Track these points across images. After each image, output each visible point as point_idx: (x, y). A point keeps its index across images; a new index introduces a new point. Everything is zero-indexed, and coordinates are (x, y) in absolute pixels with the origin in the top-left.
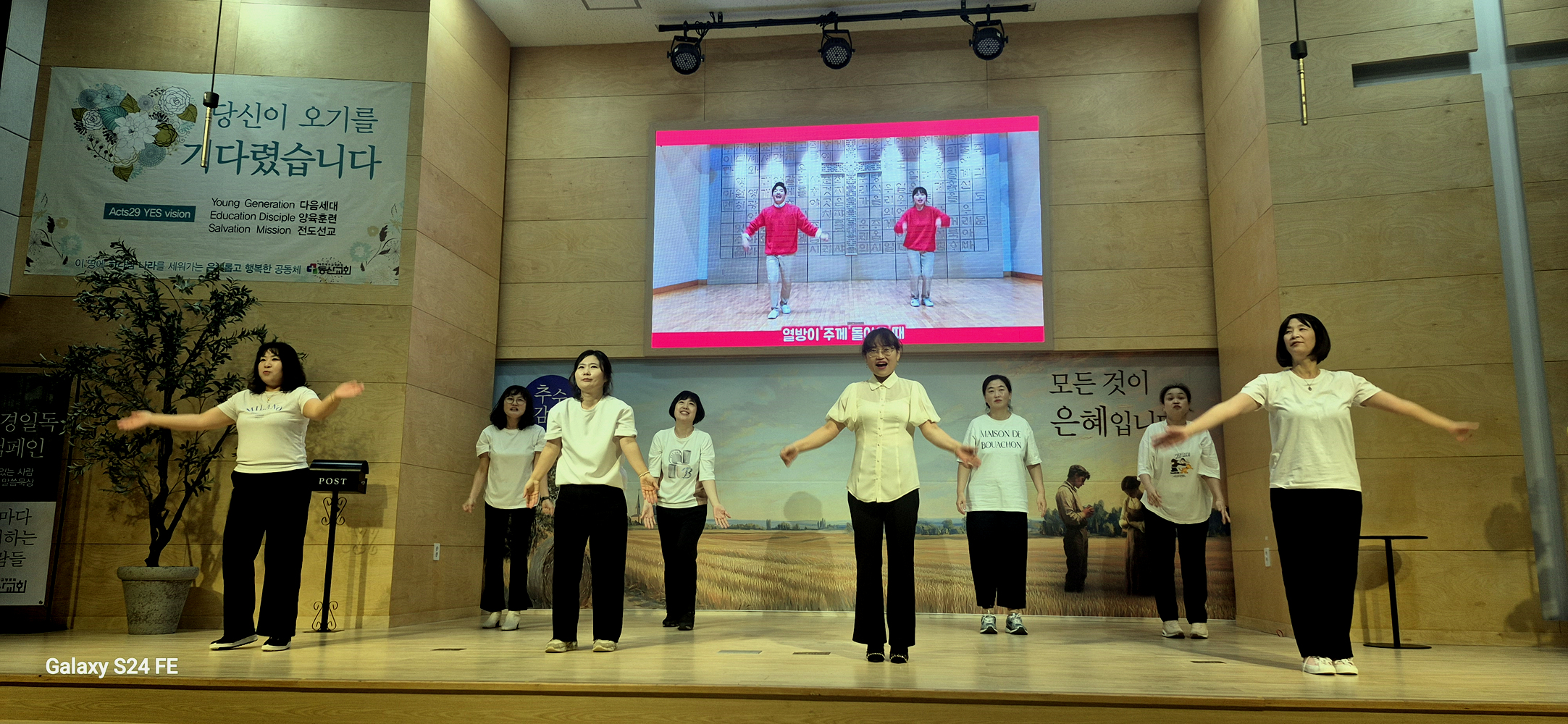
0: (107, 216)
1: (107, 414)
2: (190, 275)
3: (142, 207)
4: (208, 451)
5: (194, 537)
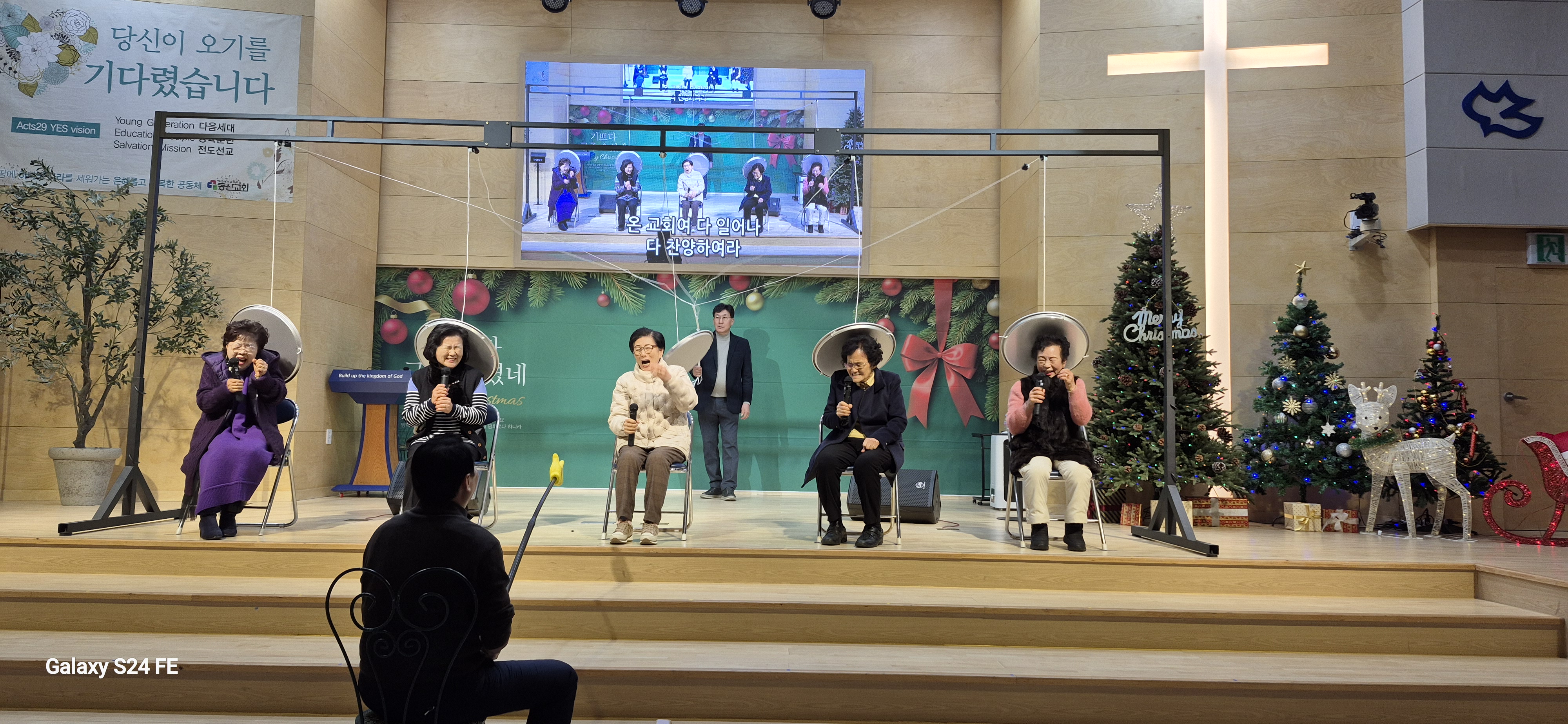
0: (14, 129)
2: (101, 189)
3: (48, 122)
4: (128, 349)
5: (112, 422)
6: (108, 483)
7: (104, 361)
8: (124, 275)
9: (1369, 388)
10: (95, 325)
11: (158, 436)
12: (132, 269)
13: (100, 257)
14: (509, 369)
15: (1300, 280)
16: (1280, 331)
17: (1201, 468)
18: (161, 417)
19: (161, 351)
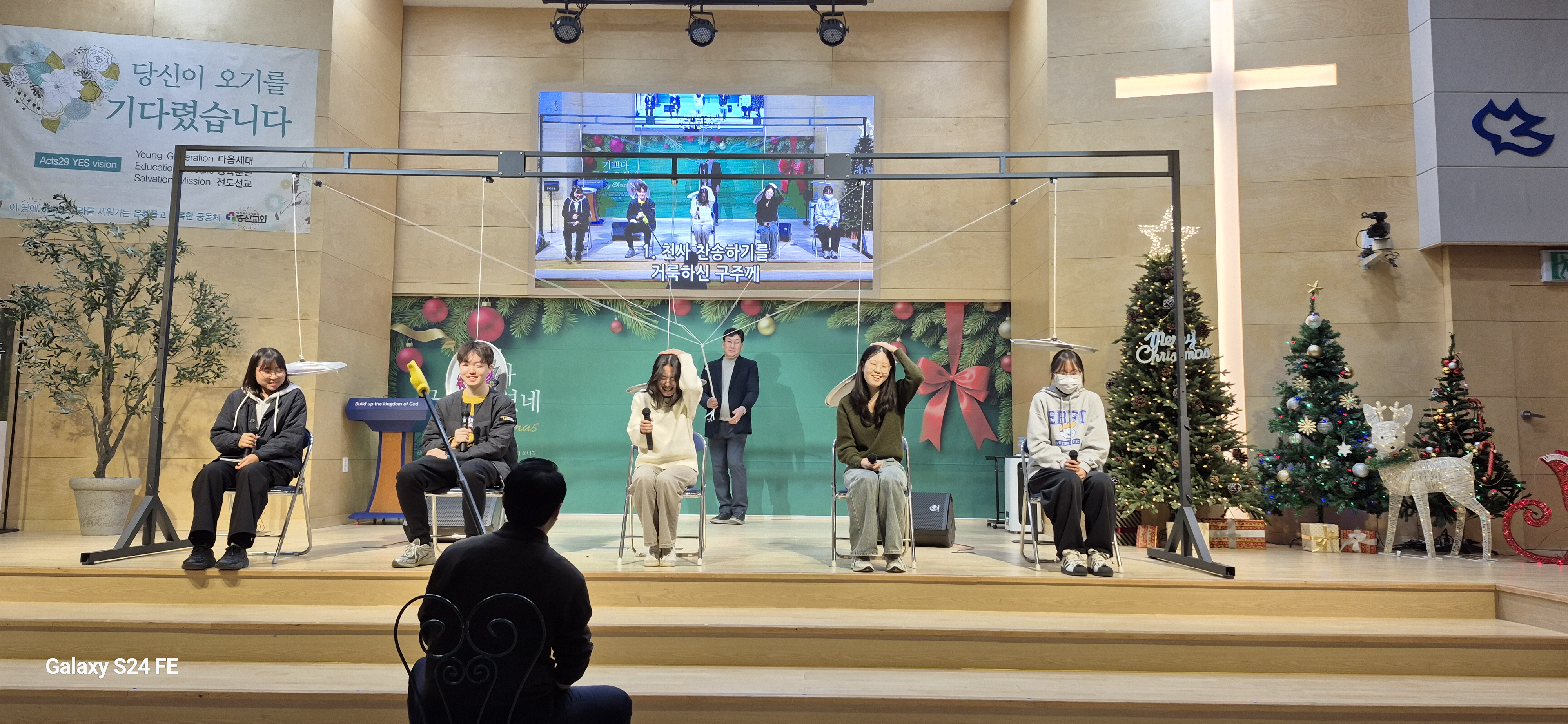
0: (37, 164)
2: (121, 221)
3: (70, 157)
4: (147, 379)
5: (131, 452)
6: (128, 512)
7: (124, 392)
8: (144, 306)
9: (1385, 407)
10: (116, 356)
11: (177, 465)
12: (152, 300)
13: (121, 289)
14: (524, 396)
15: (1313, 301)
16: (1294, 350)
17: (1216, 489)
18: (180, 447)
19: (180, 381)
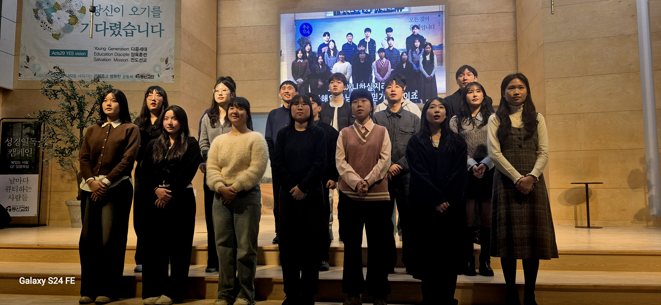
0: (51, 55)
1: (57, 138)
2: (87, 80)
3: (65, 51)
13: (86, 110)
